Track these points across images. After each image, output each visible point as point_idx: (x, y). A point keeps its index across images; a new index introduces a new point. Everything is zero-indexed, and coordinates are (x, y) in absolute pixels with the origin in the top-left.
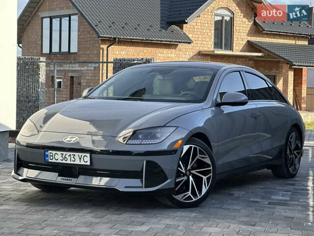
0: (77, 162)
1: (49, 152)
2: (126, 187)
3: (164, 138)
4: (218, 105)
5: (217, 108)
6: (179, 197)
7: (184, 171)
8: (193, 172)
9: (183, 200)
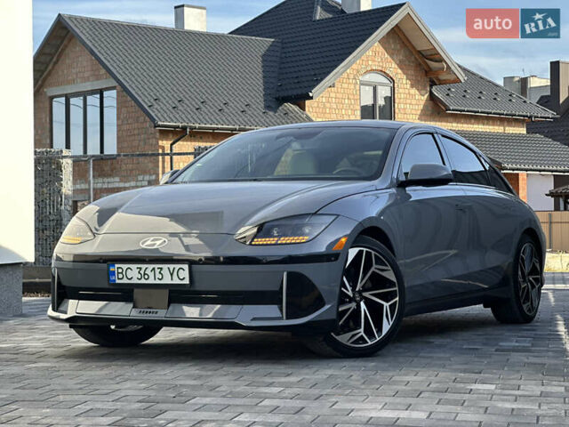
0: (166, 280)
1: (117, 266)
2: (254, 319)
3: (316, 234)
4: (402, 185)
5: (400, 189)
6: (344, 339)
7: (350, 293)
8: (366, 294)
9: (352, 343)
